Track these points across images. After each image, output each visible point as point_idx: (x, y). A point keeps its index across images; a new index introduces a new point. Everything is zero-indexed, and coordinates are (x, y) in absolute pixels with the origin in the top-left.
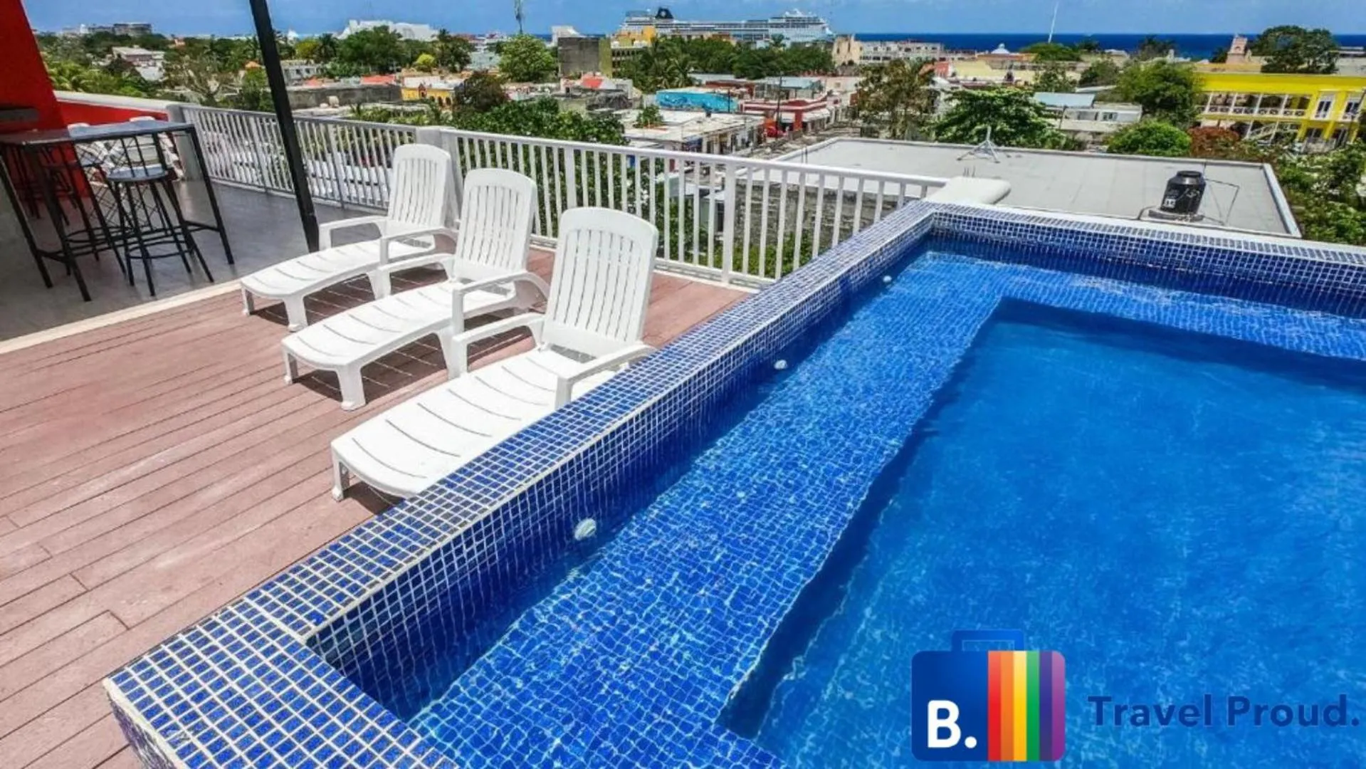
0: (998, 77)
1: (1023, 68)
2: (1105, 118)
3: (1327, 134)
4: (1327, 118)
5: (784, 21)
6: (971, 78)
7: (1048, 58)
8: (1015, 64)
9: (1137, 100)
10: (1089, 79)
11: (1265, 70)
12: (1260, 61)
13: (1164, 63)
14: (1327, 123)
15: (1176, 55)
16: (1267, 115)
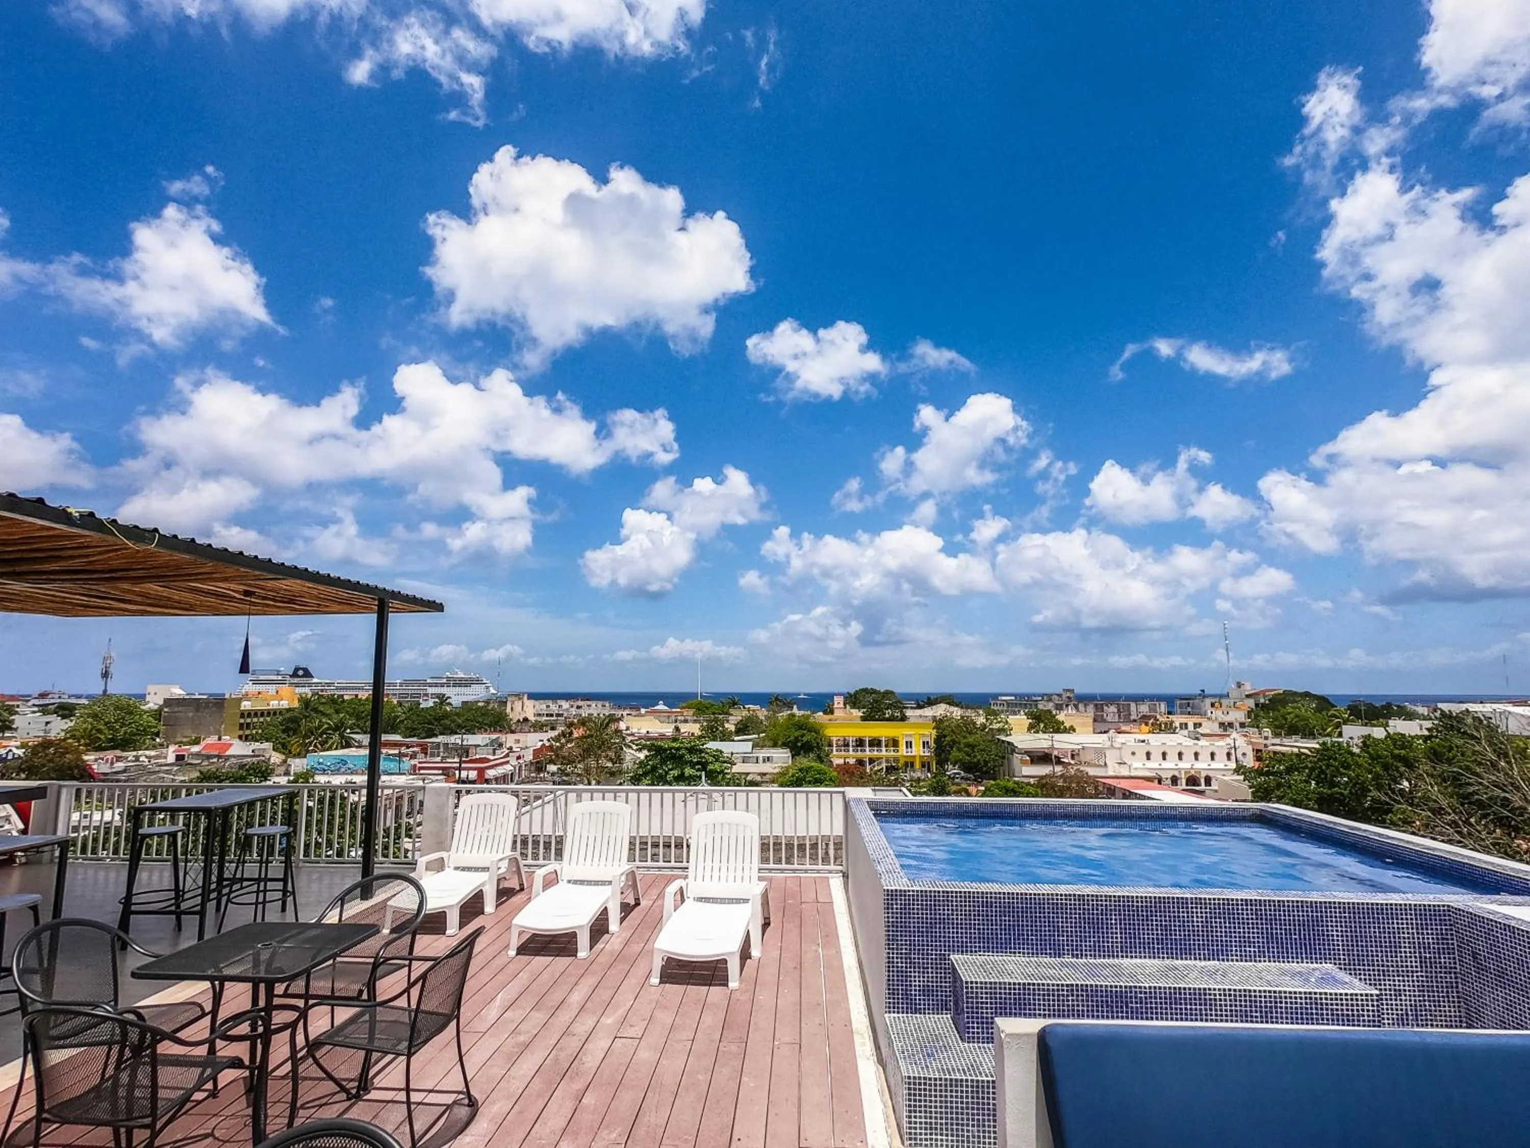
0: (668, 730)
1: (686, 721)
2: (764, 761)
3: (917, 765)
4: (913, 754)
5: (444, 681)
6: (644, 731)
7: (704, 712)
8: (679, 718)
9: (785, 745)
10: (743, 729)
11: (864, 719)
12: (857, 713)
13: (793, 715)
14: (914, 757)
15: (799, 709)
16: (875, 753)
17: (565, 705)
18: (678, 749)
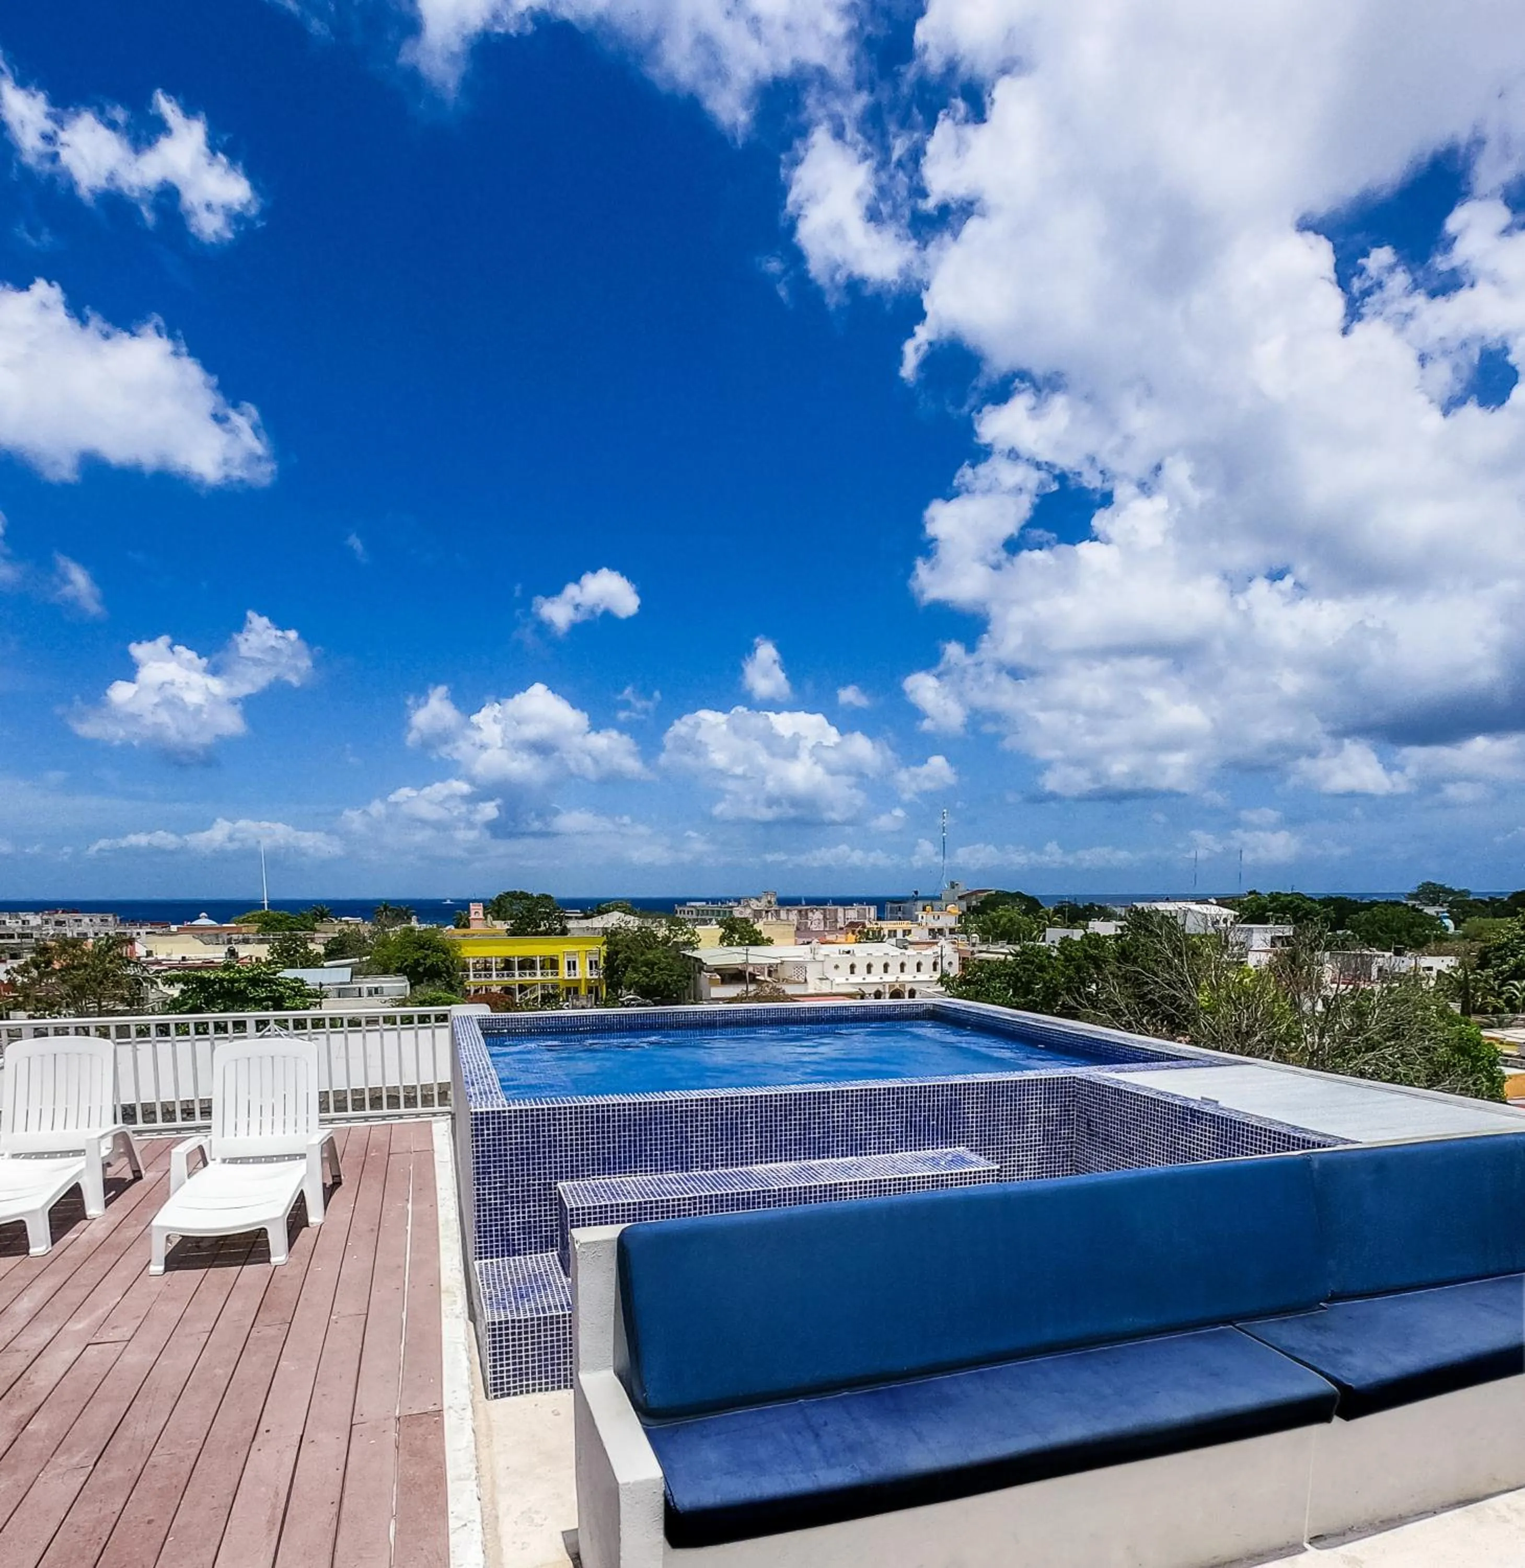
0: (218, 954)
1: (246, 941)
2: (370, 994)
3: (583, 991)
4: (578, 977)
6: (177, 957)
7: (274, 928)
8: (235, 937)
9: (399, 971)
10: (336, 950)
11: (512, 933)
12: (502, 926)
13: (412, 930)
14: (580, 980)
15: (419, 921)
16: (528, 978)
17: (34, 920)
18: (232, 981)
